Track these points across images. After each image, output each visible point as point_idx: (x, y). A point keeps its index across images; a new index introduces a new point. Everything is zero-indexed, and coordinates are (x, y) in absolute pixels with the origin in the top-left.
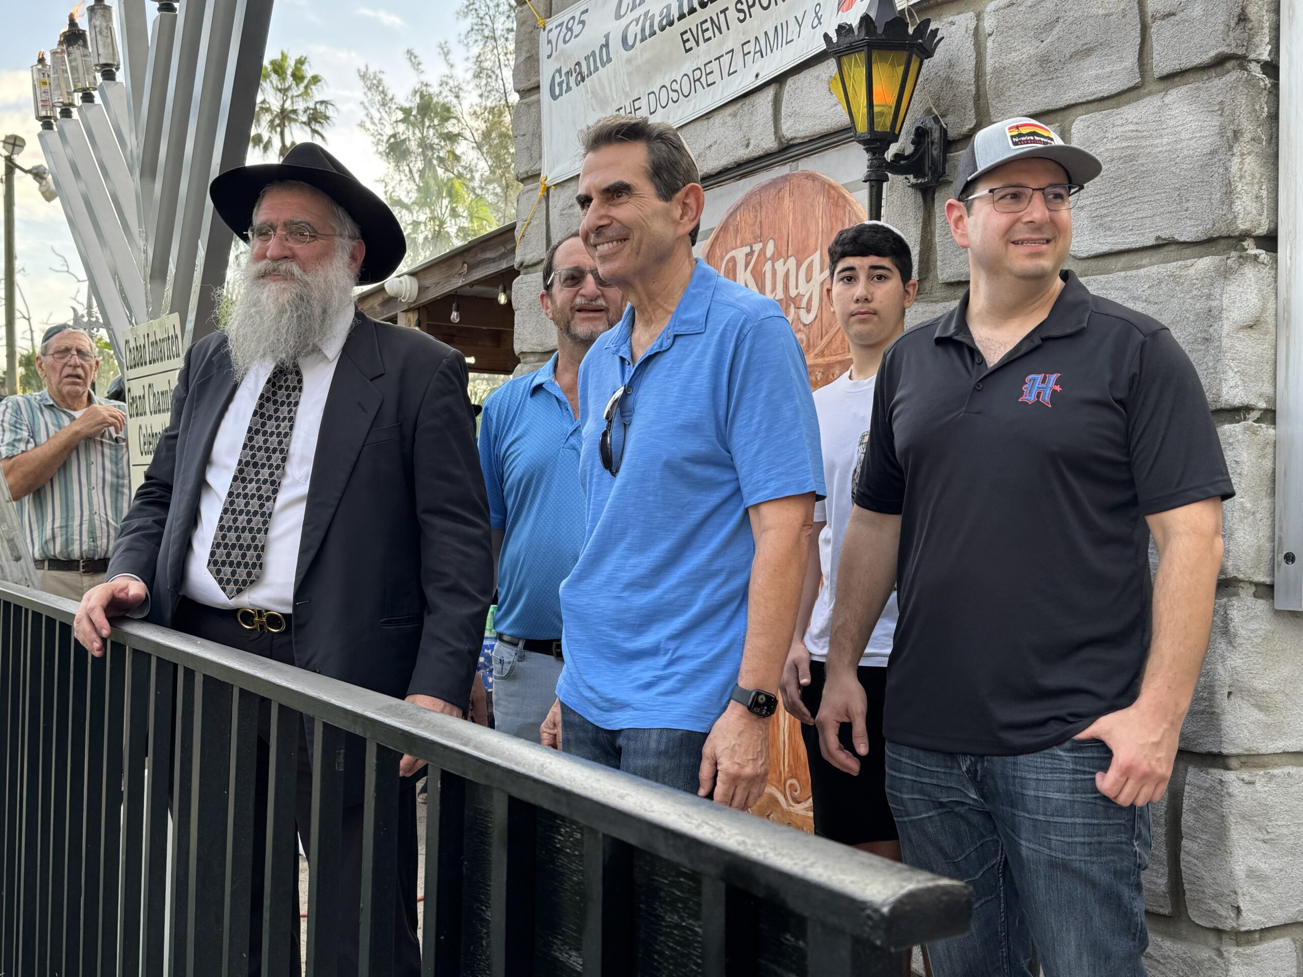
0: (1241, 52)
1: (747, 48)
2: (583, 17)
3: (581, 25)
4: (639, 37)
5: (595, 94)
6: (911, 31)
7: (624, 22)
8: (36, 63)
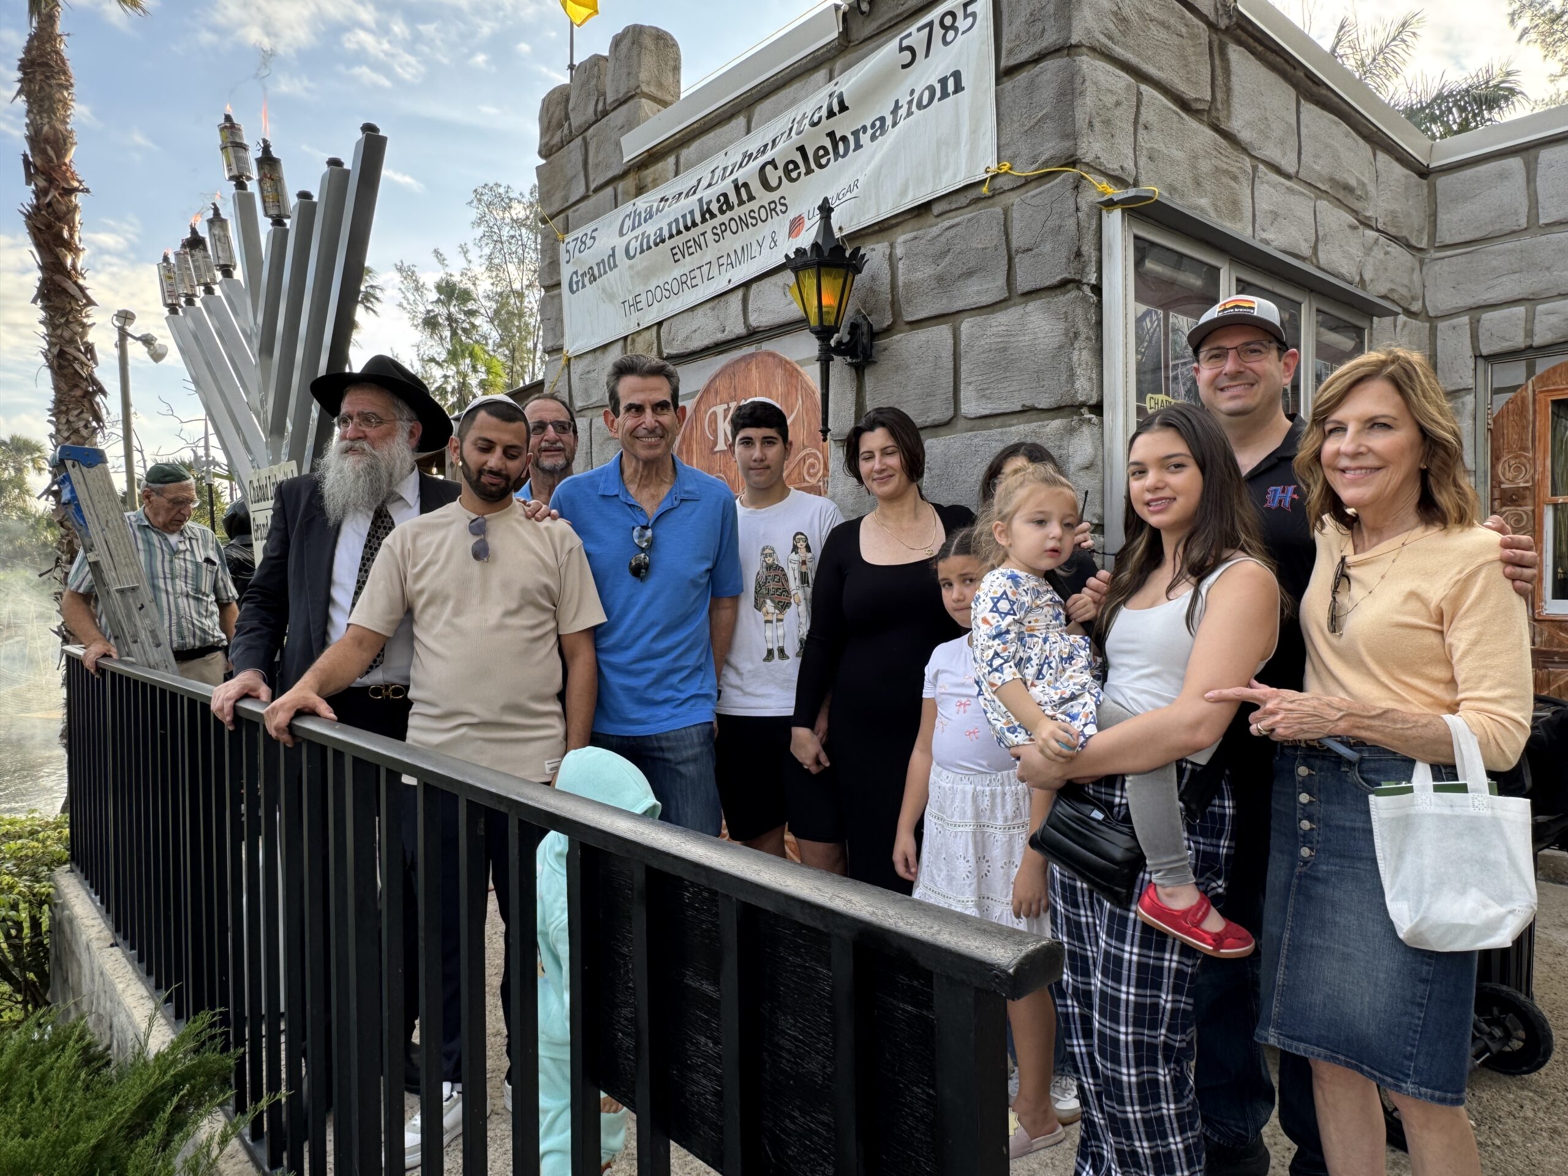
0: (1078, 277)
1: (721, 261)
2: (594, 234)
3: (592, 240)
4: (639, 250)
5: (604, 290)
6: (847, 254)
7: (626, 239)
8: (161, 261)
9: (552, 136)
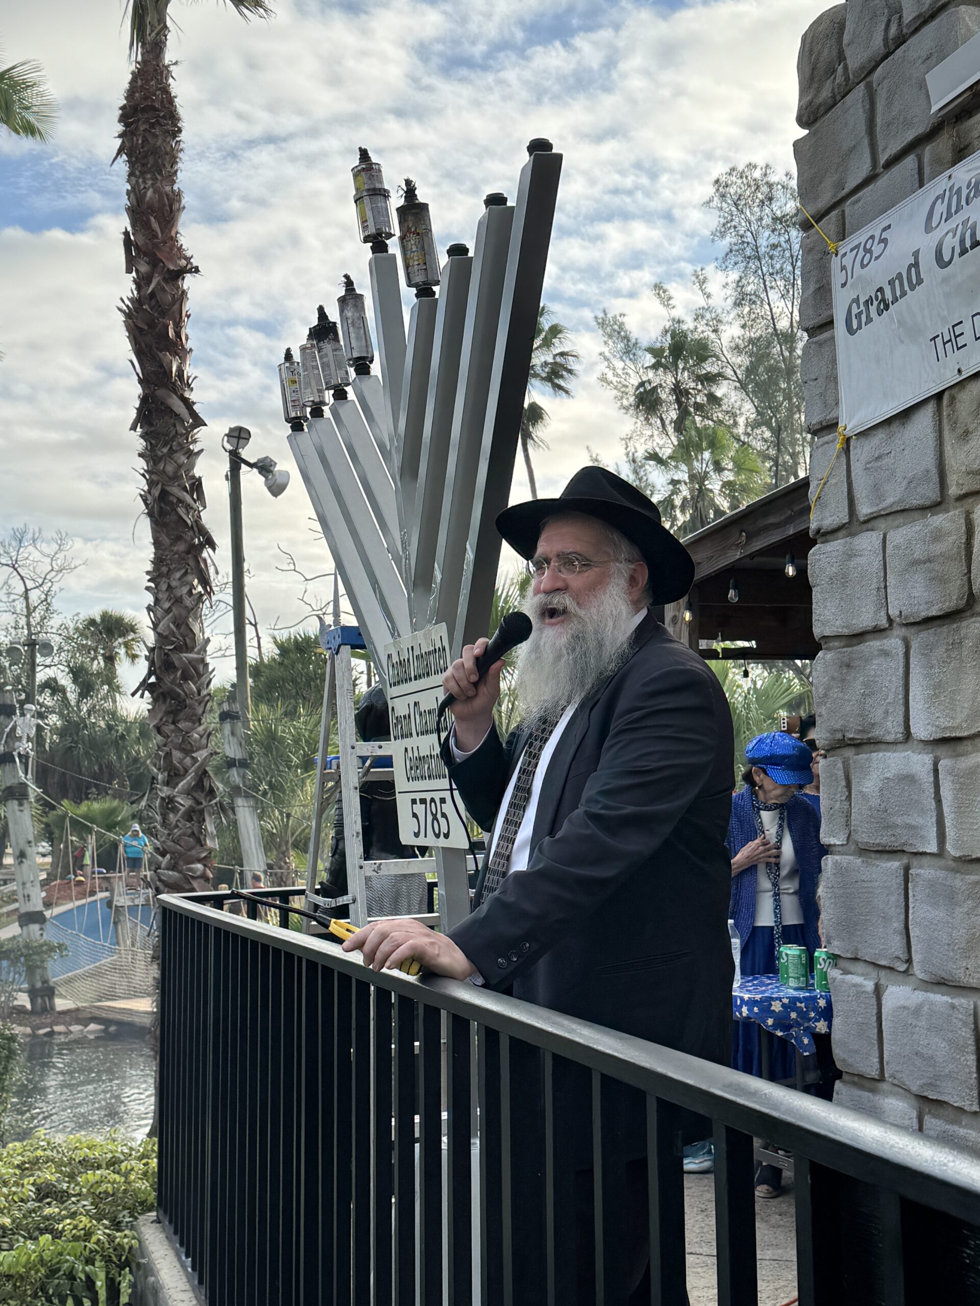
2: (885, 235)
3: (882, 245)
4: (958, 250)
5: (902, 323)
7: (937, 235)
8: (283, 361)
9: (818, 90)
